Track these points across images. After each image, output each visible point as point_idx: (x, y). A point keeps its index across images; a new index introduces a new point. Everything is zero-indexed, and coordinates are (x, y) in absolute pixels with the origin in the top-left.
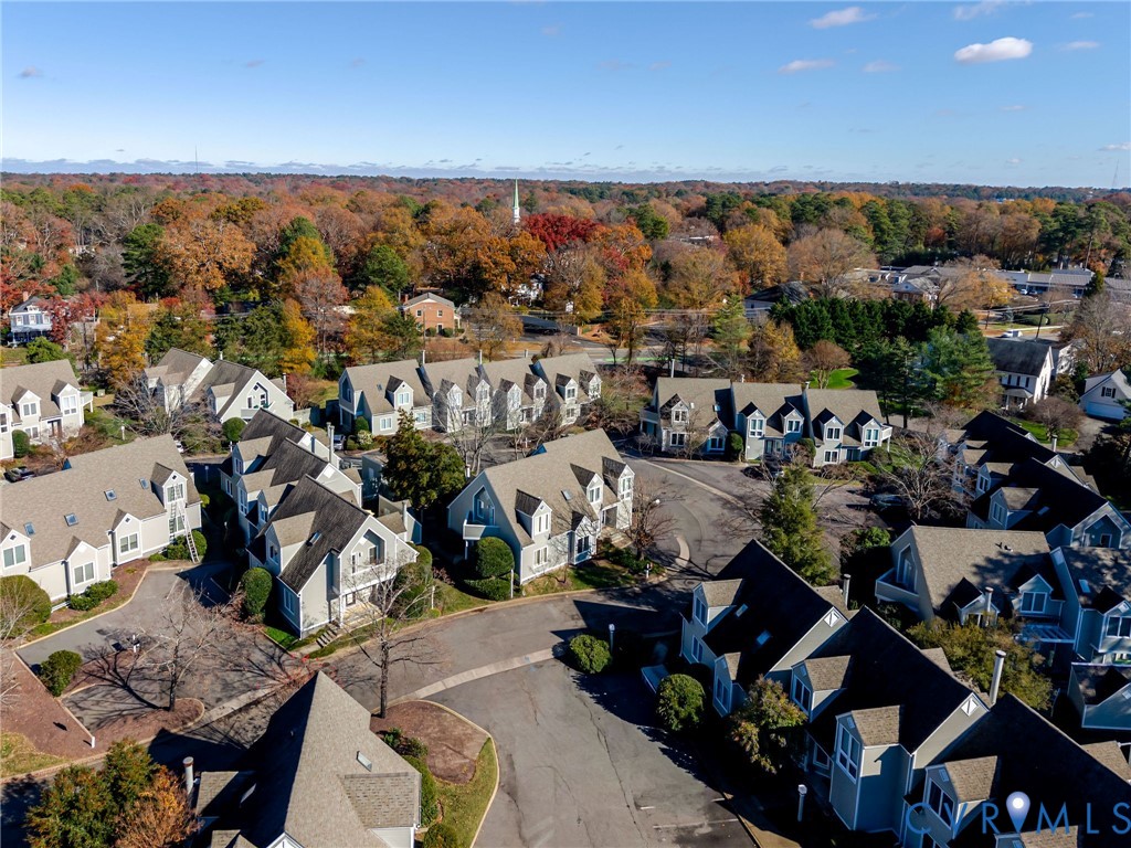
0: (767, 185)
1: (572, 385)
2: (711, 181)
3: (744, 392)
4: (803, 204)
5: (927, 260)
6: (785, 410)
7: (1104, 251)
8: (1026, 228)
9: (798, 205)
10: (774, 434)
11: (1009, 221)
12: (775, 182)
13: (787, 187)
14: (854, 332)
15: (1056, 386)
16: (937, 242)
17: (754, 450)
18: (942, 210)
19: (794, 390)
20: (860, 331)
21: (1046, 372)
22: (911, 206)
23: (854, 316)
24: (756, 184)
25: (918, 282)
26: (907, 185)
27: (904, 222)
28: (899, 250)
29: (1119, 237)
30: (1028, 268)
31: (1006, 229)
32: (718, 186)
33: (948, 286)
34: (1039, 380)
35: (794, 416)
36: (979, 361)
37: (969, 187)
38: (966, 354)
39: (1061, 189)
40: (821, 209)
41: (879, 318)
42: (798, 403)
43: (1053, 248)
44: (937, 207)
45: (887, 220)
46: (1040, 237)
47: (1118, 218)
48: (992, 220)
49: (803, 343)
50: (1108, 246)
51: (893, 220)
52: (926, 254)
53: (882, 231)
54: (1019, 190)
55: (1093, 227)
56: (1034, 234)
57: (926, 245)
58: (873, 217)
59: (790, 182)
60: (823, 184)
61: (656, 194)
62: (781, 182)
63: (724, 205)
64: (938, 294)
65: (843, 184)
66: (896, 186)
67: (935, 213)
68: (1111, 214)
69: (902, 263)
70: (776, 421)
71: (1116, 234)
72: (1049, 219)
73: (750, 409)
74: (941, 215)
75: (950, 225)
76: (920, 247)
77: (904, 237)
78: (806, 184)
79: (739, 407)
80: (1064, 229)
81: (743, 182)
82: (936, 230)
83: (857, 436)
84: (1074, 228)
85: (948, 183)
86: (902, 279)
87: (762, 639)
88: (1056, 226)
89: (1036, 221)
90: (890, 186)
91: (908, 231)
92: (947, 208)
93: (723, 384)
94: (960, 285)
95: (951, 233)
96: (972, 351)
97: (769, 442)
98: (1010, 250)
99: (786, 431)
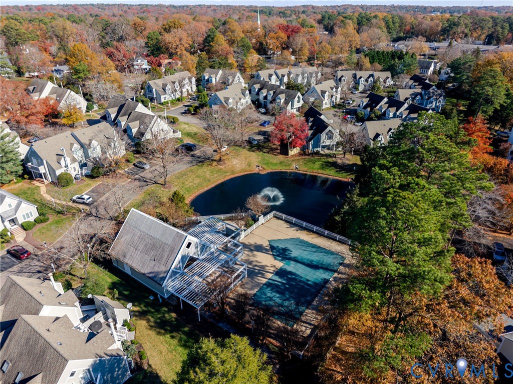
0: (339, 7)
1: (314, 75)
2: (314, 5)
3: (359, 74)
4: (362, 17)
5: (404, 39)
6: (369, 78)
7: (461, 34)
8: (437, 26)
9: (360, 18)
10: (366, 83)
11: (432, 24)
12: (343, 5)
13: (348, 8)
14: (383, 61)
15: (434, 72)
16: (408, 32)
17: (361, 88)
18: (411, 19)
19: (371, 73)
20: (384, 60)
21: (432, 69)
22: (400, 17)
23: (383, 56)
24: (334, 7)
25: (400, 46)
26: (398, 6)
27: (397, 25)
28: (395, 36)
29: (467, 29)
30: (436, 41)
31: (431, 27)
32: (318, 7)
33: (409, 48)
34: (429, 70)
35: (371, 79)
36: (415, 64)
37: (423, 7)
38: (412, 62)
39: (459, 7)
40: (368, 20)
41: (390, 56)
42: (372, 76)
43: (445, 34)
44: (409, 18)
45: (391, 24)
46: (441, 30)
47: (467, 21)
48: (427, 24)
49: (371, 62)
50: (463, 32)
51: (394, 24)
52: (404, 37)
53: (389, 28)
54: (442, 8)
55: (459, 25)
56: (439, 29)
57: (404, 34)
58: (387, 23)
59: (349, 5)
60: (363, 6)
61: (294, 12)
62: (345, 5)
63: (329, 18)
64: (407, 49)
65: (371, 6)
66: (393, 6)
67: (408, 20)
68: (465, 20)
69: (396, 40)
70: (367, 81)
71: (466, 28)
72: (445, 22)
73: (361, 78)
74: (410, 21)
75: (413, 25)
76: (402, 35)
77: (397, 31)
78: (356, 6)
79: (358, 78)
80: (450, 26)
81: (328, 5)
82: (408, 27)
83: (385, 83)
84: (452, 26)
85: (414, 5)
86: (396, 46)
87: (374, 105)
88: (447, 25)
89: (441, 23)
90: (391, 7)
91: (398, 28)
92: (413, 19)
93: (354, 72)
94: (413, 47)
95: (413, 28)
96: (413, 61)
97: (365, 86)
98: (431, 35)
99: (369, 83)
